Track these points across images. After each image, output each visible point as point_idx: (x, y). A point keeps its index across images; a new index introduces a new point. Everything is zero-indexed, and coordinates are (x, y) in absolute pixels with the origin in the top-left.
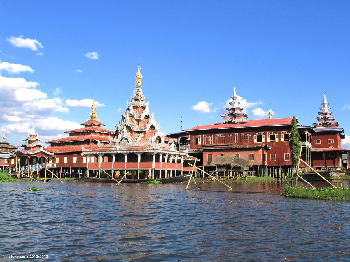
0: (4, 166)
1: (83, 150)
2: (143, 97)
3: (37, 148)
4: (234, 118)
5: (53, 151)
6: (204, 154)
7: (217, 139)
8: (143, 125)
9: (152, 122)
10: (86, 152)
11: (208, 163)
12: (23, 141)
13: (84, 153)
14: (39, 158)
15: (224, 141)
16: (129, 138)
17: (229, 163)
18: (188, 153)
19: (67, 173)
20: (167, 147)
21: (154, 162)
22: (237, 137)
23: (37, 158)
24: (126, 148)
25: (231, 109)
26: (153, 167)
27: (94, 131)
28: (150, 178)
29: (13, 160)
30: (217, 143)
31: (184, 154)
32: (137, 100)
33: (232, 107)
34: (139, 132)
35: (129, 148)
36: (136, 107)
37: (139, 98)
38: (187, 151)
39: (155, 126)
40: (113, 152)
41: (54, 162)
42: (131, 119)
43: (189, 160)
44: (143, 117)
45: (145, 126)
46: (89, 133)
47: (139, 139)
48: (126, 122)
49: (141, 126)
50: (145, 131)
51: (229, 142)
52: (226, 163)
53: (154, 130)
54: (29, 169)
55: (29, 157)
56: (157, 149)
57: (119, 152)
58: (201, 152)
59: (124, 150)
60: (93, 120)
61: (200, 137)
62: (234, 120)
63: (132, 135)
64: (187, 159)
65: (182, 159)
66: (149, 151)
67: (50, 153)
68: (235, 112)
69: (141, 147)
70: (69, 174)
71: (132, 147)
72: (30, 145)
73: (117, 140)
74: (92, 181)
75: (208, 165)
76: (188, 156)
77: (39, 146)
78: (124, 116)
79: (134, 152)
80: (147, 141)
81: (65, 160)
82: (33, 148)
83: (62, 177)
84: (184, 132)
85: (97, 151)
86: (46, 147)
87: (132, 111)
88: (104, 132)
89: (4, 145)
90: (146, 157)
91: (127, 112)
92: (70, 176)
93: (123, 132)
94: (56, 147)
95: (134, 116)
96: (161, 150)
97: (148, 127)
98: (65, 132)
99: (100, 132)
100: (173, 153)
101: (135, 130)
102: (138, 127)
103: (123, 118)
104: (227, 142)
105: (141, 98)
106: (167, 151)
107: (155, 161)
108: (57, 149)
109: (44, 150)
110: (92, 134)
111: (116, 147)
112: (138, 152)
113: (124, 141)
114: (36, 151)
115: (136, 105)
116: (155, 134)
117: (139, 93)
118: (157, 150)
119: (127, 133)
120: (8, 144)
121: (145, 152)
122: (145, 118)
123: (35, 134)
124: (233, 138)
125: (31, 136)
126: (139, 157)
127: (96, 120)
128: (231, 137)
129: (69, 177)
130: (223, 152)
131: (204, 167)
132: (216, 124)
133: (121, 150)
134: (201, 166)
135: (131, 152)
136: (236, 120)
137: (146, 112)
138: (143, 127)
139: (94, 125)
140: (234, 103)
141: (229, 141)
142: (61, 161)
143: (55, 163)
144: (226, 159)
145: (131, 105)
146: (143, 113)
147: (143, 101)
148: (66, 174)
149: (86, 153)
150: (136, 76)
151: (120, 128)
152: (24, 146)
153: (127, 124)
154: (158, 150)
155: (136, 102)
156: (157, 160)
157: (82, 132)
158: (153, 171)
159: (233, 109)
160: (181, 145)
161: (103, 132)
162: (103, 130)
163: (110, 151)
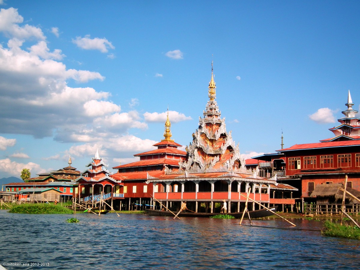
0: (70, 196)
1: (147, 177)
2: (218, 112)
3: (102, 174)
4: (349, 133)
5: (120, 178)
6: (303, 181)
7: (322, 162)
8: (218, 146)
9: (229, 142)
10: (152, 179)
11: (309, 193)
12: (86, 166)
13: (150, 181)
14: (104, 187)
15: (332, 164)
16: (201, 163)
17: (333, 194)
18: (277, 181)
19: (137, 204)
20: (248, 174)
21: (230, 192)
22: (350, 159)
23: (102, 186)
24: (198, 174)
25: (344, 121)
26: (229, 198)
27: (168, 153)
28: (225, 212)
29: (76, 189)
30: (322, 167)
31: (271, 182)
32: (210, 116)
33: (346, 117)
34: (213, 156)
35: (201, 174)
36: (209, 125)
37: (213, 112)
38: (275, 178)
39: (234, 147)
40: (182, 180)
41: (121, 191)
42: (203, 139)
43: (283, 189)
44: (218, 136)
45: (220, 148)
46: (162, 155)
47: (213, 163)
48: (197, 143)
49: (216, 148)
50: (220, 154)
51: (339, 166)
52: (328, 194)
53: (232, 153)
54: (93, 200)
55: (93, 186)
56: (233, 176)
57: (188, 180)
58: (299, 179)
59: (195, 178)
60: (168, 139)
61: (299, 159)
62: (349, 135)
63: (204, 158)
64: (279, 189)
65: (269, 188)
66: (223, 179)
67: (117, 180)
68: (350, 125)
69: (215, 174)
70: (139, 206)
71: (205, 173)
72: (94, 172)
73: (187, 165)
74: (158, 214)
75: (309, 197)
76: (277, 184)
77: (104, 173)
78: (195, 135)
79: (207, 179)
80: (222, 166)
81: (135, 189)
82: (97, 174)
83: (131, 209)
84: (278, 153)
85: (164, 178)
86: (112, 173)
87: (205, 130)
88: (181, 155)
89: (70, 171)
90: (221, 186)
91: (199, 130)
92: (140, 209)
93: (194, 155)
94: (125, 174)
95: (207, 135)
96: (239, 177)
97: (224, 148)
98: (135, 156)
99: (176, 154)
100: (256, 181)
101: (208, 153)
102: (212, 149)
103: (194, 138)
104: (335, 166)
105: (215, 112)
106: (247, 178)
107: (232, 191)
108: (126, 176)
109: (110, 176)
110: (166, 157)
111: (185, 174)
112: (211, 179)
113: (195, 166)
114: (100, 179)
115: (210, 122)
116: (232, 157)
117: (213, 106)
118: (233, 178)
119: (198, 156)
120: (74, 170)
121: (219, 179)
122: (220, 137)
123: (99, 159)
124: (345, 161)
125: (95, 160)
126: (213, 186)
127: (171, 139)
128: (342, 159)
129: (138, 209)
130: (330, 179)
131: (303, 199)
132: (323, 142)
133: (191, 178)
134: (300, 197)
135: (203, 179)
136: (352, 135)
137: (222, 130)
138: (218, 149)
139: (169, 146)
140: (349, 112)
141: (339, 163)
142: (130, 190)
143: (123, 193)
144: (330, 189)
145: (204, 122)
146: (218, 131)
147: (219, 117)
148: (136, 206)
149: (152, 181)
150: (209, 86)
151: (190, 151)
152: (87, 172)
153: (198, 146)
154: (235, 177)
155: (210, 118)
156: (234, 189)
157: (154, 154)
158: (229, 203)
159: (348, 121)
160: (274, 170)
161: (179, 155)
162: (179, 152)
163: (179, 178)
